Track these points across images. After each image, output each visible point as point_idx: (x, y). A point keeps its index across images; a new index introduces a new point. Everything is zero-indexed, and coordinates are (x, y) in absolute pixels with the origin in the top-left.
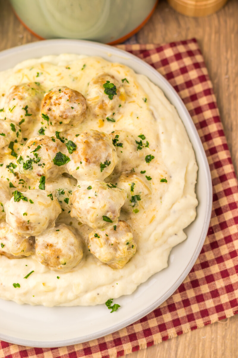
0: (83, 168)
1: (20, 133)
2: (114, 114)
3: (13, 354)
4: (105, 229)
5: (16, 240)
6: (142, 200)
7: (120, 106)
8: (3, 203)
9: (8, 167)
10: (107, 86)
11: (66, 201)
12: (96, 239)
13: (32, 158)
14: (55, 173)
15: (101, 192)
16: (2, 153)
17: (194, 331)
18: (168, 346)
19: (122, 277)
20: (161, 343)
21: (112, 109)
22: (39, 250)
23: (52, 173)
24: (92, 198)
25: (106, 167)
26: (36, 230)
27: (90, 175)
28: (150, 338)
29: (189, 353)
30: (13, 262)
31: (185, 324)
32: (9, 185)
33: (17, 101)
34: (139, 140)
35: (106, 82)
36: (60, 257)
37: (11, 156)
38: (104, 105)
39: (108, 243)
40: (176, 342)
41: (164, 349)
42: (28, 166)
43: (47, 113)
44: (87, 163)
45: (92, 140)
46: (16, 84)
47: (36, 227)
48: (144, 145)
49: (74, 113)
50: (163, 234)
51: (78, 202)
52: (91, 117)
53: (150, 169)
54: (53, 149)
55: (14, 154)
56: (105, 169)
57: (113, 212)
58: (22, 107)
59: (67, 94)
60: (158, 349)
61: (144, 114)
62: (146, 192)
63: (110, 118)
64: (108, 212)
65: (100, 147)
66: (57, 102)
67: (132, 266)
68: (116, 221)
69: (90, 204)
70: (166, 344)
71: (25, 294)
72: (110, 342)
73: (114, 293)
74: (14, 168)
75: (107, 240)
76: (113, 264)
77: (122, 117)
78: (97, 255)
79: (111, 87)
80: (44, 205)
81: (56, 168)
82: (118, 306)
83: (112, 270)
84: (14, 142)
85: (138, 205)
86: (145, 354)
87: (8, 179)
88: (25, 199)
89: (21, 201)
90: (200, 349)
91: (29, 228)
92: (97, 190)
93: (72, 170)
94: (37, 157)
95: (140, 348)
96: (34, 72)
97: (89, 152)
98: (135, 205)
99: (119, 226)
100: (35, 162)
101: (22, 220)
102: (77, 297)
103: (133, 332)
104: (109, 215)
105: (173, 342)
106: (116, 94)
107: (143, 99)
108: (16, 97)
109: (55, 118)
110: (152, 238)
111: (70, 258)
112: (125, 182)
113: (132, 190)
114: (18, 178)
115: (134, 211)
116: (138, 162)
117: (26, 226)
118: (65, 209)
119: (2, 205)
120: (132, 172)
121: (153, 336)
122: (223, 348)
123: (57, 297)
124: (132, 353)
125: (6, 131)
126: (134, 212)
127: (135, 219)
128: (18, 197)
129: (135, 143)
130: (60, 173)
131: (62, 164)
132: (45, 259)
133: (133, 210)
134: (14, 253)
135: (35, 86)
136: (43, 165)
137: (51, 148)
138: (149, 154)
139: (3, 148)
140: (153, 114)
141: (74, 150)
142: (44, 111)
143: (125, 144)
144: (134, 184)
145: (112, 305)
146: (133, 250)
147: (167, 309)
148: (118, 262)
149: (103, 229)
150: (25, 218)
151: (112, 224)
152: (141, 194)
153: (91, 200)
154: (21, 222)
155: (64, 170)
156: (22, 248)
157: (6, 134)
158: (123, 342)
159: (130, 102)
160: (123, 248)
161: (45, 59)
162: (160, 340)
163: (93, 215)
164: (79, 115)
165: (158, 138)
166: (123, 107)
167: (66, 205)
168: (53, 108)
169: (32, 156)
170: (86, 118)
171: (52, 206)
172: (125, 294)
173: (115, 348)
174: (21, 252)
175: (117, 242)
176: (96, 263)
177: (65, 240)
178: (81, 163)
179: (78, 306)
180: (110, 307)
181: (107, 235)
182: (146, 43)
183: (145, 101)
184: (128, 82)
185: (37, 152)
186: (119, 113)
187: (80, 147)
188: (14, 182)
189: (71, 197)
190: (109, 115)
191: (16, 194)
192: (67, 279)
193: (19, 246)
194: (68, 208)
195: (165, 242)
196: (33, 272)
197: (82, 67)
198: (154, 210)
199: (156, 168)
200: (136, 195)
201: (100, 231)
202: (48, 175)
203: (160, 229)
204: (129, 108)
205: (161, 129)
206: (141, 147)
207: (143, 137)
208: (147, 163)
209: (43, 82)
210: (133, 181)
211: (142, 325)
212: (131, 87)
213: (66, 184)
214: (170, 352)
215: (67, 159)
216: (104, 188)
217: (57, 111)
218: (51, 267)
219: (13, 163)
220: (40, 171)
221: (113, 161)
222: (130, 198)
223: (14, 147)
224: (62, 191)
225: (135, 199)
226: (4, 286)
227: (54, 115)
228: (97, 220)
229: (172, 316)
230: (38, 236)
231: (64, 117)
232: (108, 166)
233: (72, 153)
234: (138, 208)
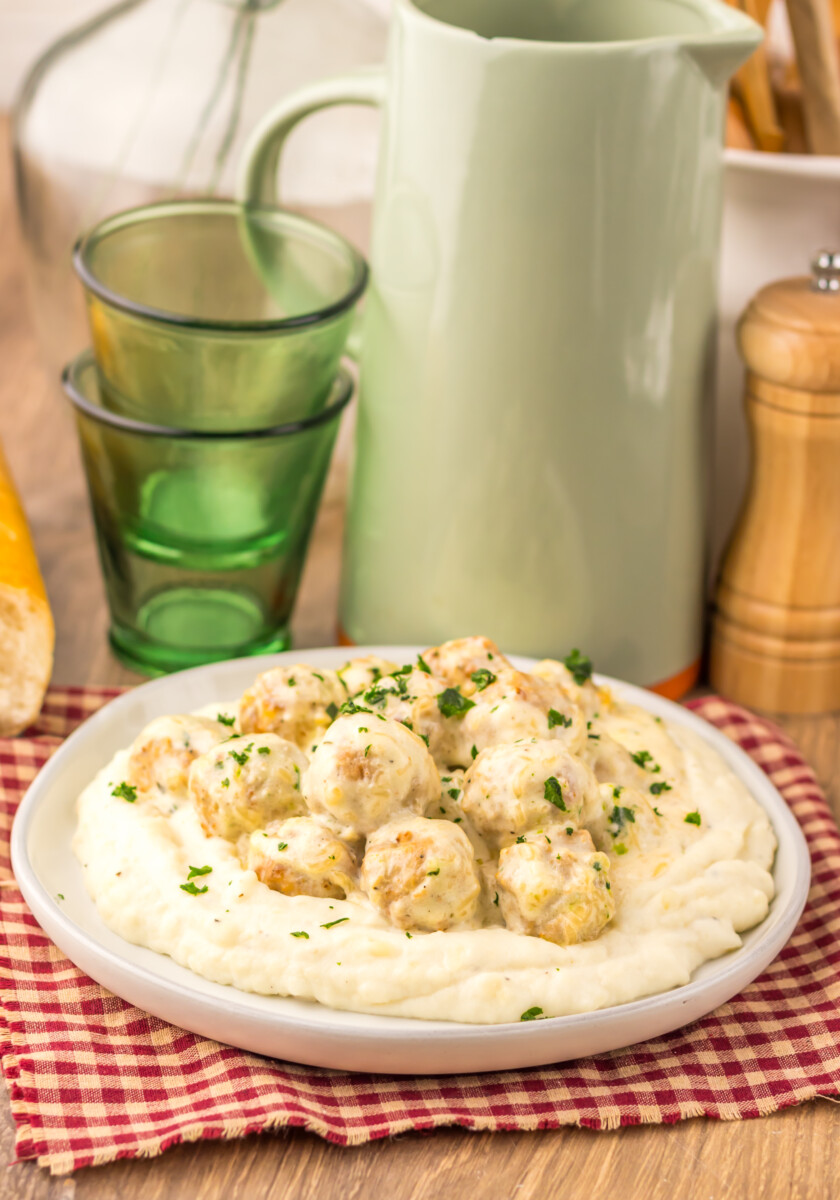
4: (545, 825)
6: (637, 824)
7: (597, 715)
10: (572, 661)
11: (454, 794)
12: (518, 847)
13: (388, 688)
17: (749, 1123)
19: (571, 962)
25: (561, 726)
28: (630, 1109)
29: (734, 1153)
31: (727, 1104)
36: (428, 854)
39: (548, 855)
43: (429, 662)
44: (520, 698)
47: (381, 769)
48: (649, 766)
50: (683, 904)
54: (444, 681)
56: (558, 728)
57: (571, 784)
64: (559, 775)
67: (595, 949)
68: (573, 818)
69: (518, 753)
71: (319, 956)
75: (548, 848)
76: (553, 923)
78: (517, 884)
79: (582, 661)
81: (439, 722)
85: (626, 834)
86: (613, 1147)
90: (764, 1149)
91: (366, 771)
93: (480, 720)
94: (399, 686)
97: (526, 684)
98: (619, 831)
99: (579, 834)
100: (393, 693)
101: (352, 749)
102: (453, 981)
104: (561, 781)
106: (589, 682)
107: (651, 718)
109: (445, 675)
110: (657, 901)
111: (452, 864)
113: (616, 794)
115: (616, 848)
117: (358, 766)
118: (448, 809)
119: (297, 772)
121: (640, 1107)
122: (828, 1153)
123: (400, 970)
126: (616, 851)
131: (455, 712)
132: (385, 873)
133: (612, 844)
134: (309, 864)
136: (411, 700)
138: (659, 782)
141: (490, 683)
143: (606, 743)
144: (622, 788)
149: (539, 829)
150: (360, 743)
152: (635, 810)
153: (520, 748)
154: (347, 755)
156: (331, 851)
158: (556, 1109)
160: (584, 871)
163: (522, 772)
165: (681, 769)
166: (602, 720)
167: (452, 803)
169: (389, 684)
173: (534, 1115)
174: (325, 863)
175: (572, 857)
178: (504, 698)
181: (549, 841)
183: (657, 719)
185: (402, 676)
187: (506, 680)
193: (324, 845)
194: (456, 809)
195: (687, 925)
196: (345, 919)
198: (664, 855)
200: (625, 807)
201: (532, 835)
203: (678, 891)
208: (654, 796)
214: (681, 1149)
215: (469, 705)
220: (402, 713)
221: (579, 724)
222: (611, 811)
225: (621, 816)
226: (267, 935)
229: (694, 1082)
230: (377, 827)
232: (566, 728)
233: (484, 689)
234: (626, 841)
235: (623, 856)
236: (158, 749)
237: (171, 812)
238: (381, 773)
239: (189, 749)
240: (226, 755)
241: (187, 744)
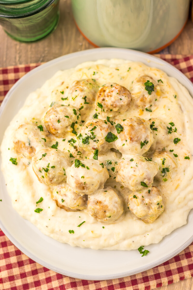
0: (127, 145)
1: (80, 116)
2: (151, 106)
3: (66, 284)
4: (141, 192)
5: (73, 196)
6: (170, 172)
7: (156, 100)
8: (65, 168)
9: (69, 141)
10: (147, 84)
11: (113, 169)
12: (134, 200)
13: (89, 136)
14: (105, 148)
15: (141, 164)
16: (66, 131)
18: (184, 285)
19: (152, 230)
20: (179, 282)
21: (150, 102)
22: (91, 205)
23: (103, 147)
24: (134, 167)
25: (145, 145)
26: (90, 190)
27: (132, 151)
28: (170, 278)
30: (69, 213)
32: (69, 155)
33: (78, 92)
34: (170, 126)
35: (147, 81)
36: (107, 211)
37: (72, 134)
38: (144, 98)
39: (143, 203)
40: (190, 282)
41: (181, 287)
42: (86, 141)
43: (102, 102)
44: (131, 141)
45: (135, 124)
46: (78, 79)
47: (90, 187)
48: (173, 131)
49: (122, 103)
50: (185, 199)
51: (123, 171)
52: (134, 107)
53: (177, 149)
54: (106, 129)
55: (74, 132)
56: (144, 146)
57: (149, 179)
58: (82, 97)
59: (117, 89)
60: (176, 286)
61: (174, 106)
62: (174, 166)
63: (148, 109)
64: (145, 179)
65: (141, 130)
66: (109, 94)
67: (160, 221)
68: (150, 187)
69: (132, 172)
70: (183, 283)
71: (78, 238)
72: (140, 279)
73: (145, 241)
74: (74, 142)
75: (143, 200)
76: (146, 219)
77: (157, 108)
78: (134, 212)
79: (150, 85)
80: (97, 171)
81: (107, 144)
82: (148, 252)
83: (145, 223)
84: (75, 123)
85: (167, 175)
87: (69, 151)
88: (83, 166)
89: (80, 167)
91: (85, 188)
92: (137, 162)
93: (119, 146)
94: (93, 135)
95: (163, 285)
96: (92, 72)
97: (133, 133)
98: (164, 175)
99: (152, 190)
100: (91, 138)
101: (80, 182)
102: (117, 243)
103: (158, 273)
104: (145, 181)
105: (188, 282)
106: (154, 91)
107: (174, 96)
108: (77, 89)
109: (107, 107)
110: (176, 201)
111: (114, 212)
112: (158, 157)
113: (163, 163)
114: (77, 150)
116: (168, 143)
117: (82, 186)
118: (112, 175)
119: (64, 170)
120: (163, 150)
121: (173, 276)
123: (102, 242)
124: (156, 288)
125: (70, 114)
126: (164, 181)
127: (164, 186)
128: (78, 164)
129: (167, 129)
130: (109, 148)
131: (111, 141)
132: (94, 213)
133: (163, 179)
134: (71, 207)
135: (92, 82)
136: (97, 141)
137: (104, 128)
138: (176, 138)
139: (67, 127)
140: (180, 107)
141: (122, 131)
142: (99, 100)
143: (159, 129)
144: (165, 159)
145: (143, 251)
146: (162, 210)
147: (184, 256)
148: (150, 218)
149: (140, 192)
150: (82, 181)
151: (147, 189)
152: (169, 167)
153: (133, 169)
154: (79, 183)
155: (112, 146)
156: (77, 204)
157: (70, 117)
158: (150, 280)
159: (163, 98)
160: (154, 207)
161: (100, 62)
162: (178, 280)
163: (133, 181)
164: (125, 105)
165: (183, 126)
166: (158, 101)
167: (113, 173)
168: (106, 99)
169: (89, 134)
170: (130, 108)
171: (103, 172)
172: (153, 243)
173: (143, 284)
174: (76, 207)
175: (151, 202)
176: (133, 218)
177: (111, 199)
178: (126, 141)
179: (117, 250)
180: (142, 252)
181: (143, 197)
182: (176, 53)
183: (175, 97)
184: (162, 82)
185: (93, 131)
186: (155, 106)
187: (126, 129)
188: (74, 153)
189: (116, 167)
190: (147, 106)
191: (77, 162)
192: (110, 229)
193: (75, 201)
194: (114, 175)
195: (186, 205)
196: (84, 222)
197: (128, 69)
198: (179, 180)
199: (182, 148)
200: (166, 167)
201: (138, 194)
202: (100, 149)
203: (183, 195)
204: (162, 102)
205: (186, 119)
206: (171, 131)
207: (172, 124)
208: (175, 144)
209: (98, 79)
210: (164, 157)
211: (165, 267)
212: (165, 87)
213: (113, 156)
215: (116, 138)
216: (143, 161)
217: (109, 102)
218: (99, 219)
219: (73, 139)
220: (94, 146)
221: (150, 141)
222: (162, 170)
223: (75, 127)
224: (110, 162)
225: (165, 170)
226: (62, 232)
227: (106, 104)
228: (136, 184)
229: (188, 261)
230: (91, 195)
231: (114, 106)
232: (146, 144)
233: (120, 133)
234: (167, 178)
235: (166, 182)
236: (21, 145)
237: (28, 164)
238: (90, 188)
239: (31, 146)
240: (42, 169)
241: (30, 144)
